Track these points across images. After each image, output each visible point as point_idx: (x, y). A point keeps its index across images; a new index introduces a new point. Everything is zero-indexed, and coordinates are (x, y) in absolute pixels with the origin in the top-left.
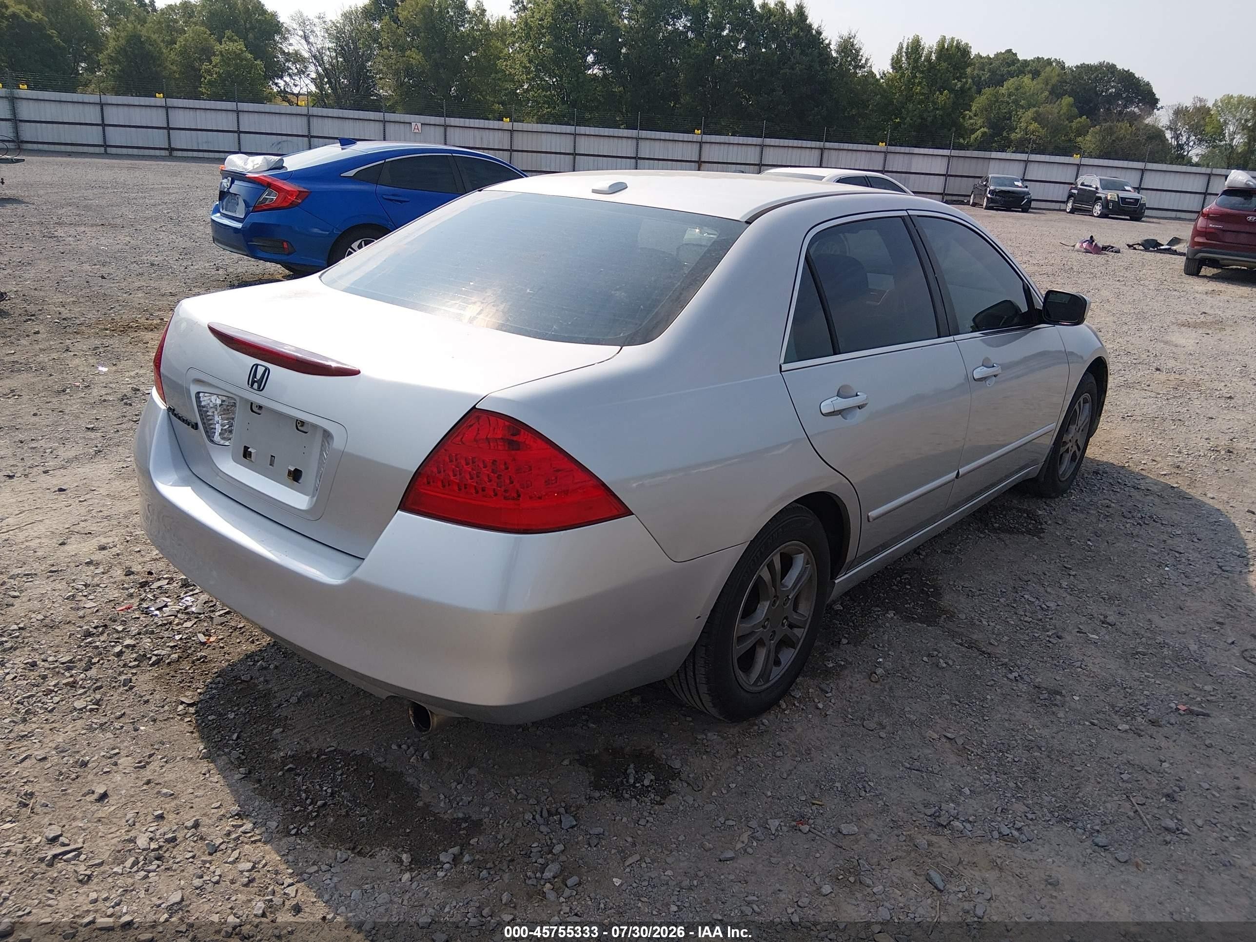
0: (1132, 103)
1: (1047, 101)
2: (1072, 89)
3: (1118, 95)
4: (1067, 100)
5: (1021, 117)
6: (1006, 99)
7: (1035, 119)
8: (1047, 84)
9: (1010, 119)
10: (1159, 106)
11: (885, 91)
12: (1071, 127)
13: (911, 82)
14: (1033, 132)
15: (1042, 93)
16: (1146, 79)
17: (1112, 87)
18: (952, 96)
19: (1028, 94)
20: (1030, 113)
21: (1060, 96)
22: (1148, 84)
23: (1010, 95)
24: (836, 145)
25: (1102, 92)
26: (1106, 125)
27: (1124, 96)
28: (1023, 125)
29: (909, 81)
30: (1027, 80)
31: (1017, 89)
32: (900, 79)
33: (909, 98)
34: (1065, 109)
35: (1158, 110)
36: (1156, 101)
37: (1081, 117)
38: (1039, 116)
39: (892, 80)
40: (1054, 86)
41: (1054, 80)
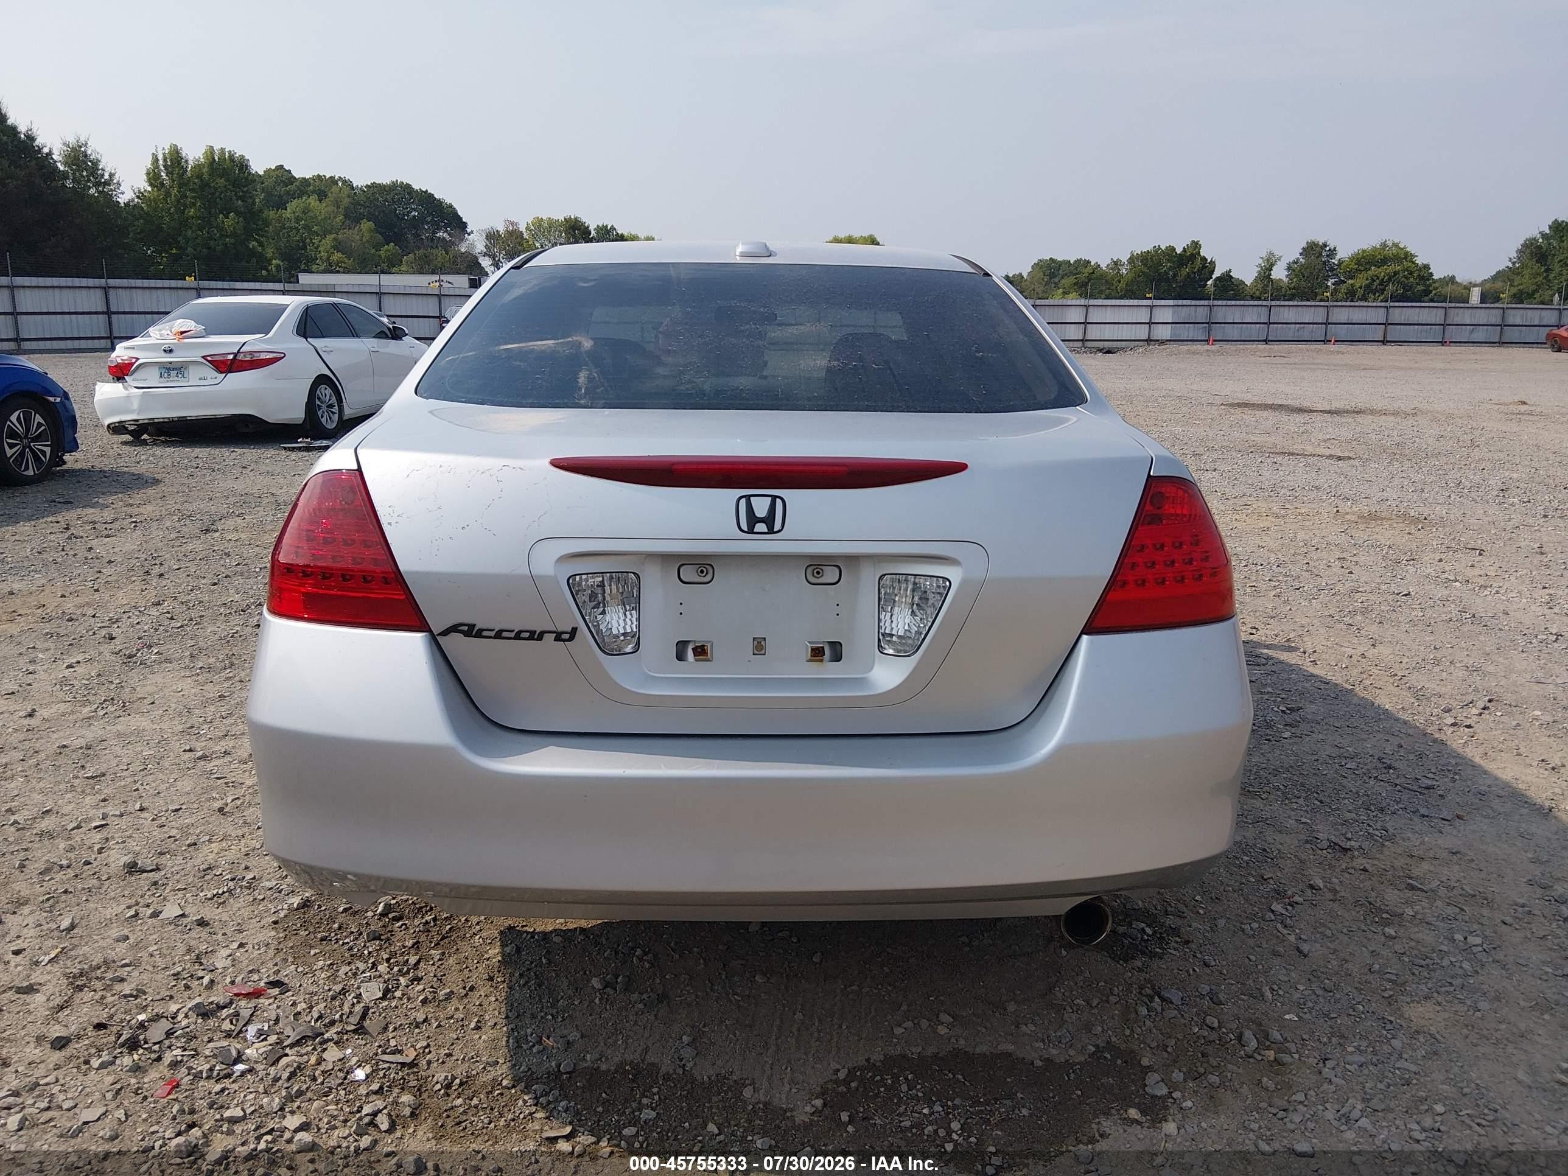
0: (439, 229)
1: (343, 226)
2: (369, 213)
3: (422, 219)
4: (366, 225)
5: (318, 246)
6: (294, 225)
7: (335, 248)
8: (338, 207)
9: (304, 248)
10: (469, 230)
11: (147, 214)
12: (380, 256)
13: (181, 204)
14: (338, 263)
15: (335, 217)
16: (448, 201)
17: (415, 210)
18: (241, 219)
19: (320, 218)
20: (328, 241)
21: (357, 221)
22: (451, 206)
23: (298, 220)
24: (124, 282)
25: (404, 215)
26: (418, 253)
27: (429, 219)
28: (324, 255)
29: (178, 201)
30: (313, 201)
31: (304, 213)
32: (165, 199)
33: (184, 223)
34: (367, 236)
35: (469, 235)
36: (465, 225)
37: (388, 244)
38: (339, 244)
39: (155, 200)
40: (346, 209)
41: (346, 201)
